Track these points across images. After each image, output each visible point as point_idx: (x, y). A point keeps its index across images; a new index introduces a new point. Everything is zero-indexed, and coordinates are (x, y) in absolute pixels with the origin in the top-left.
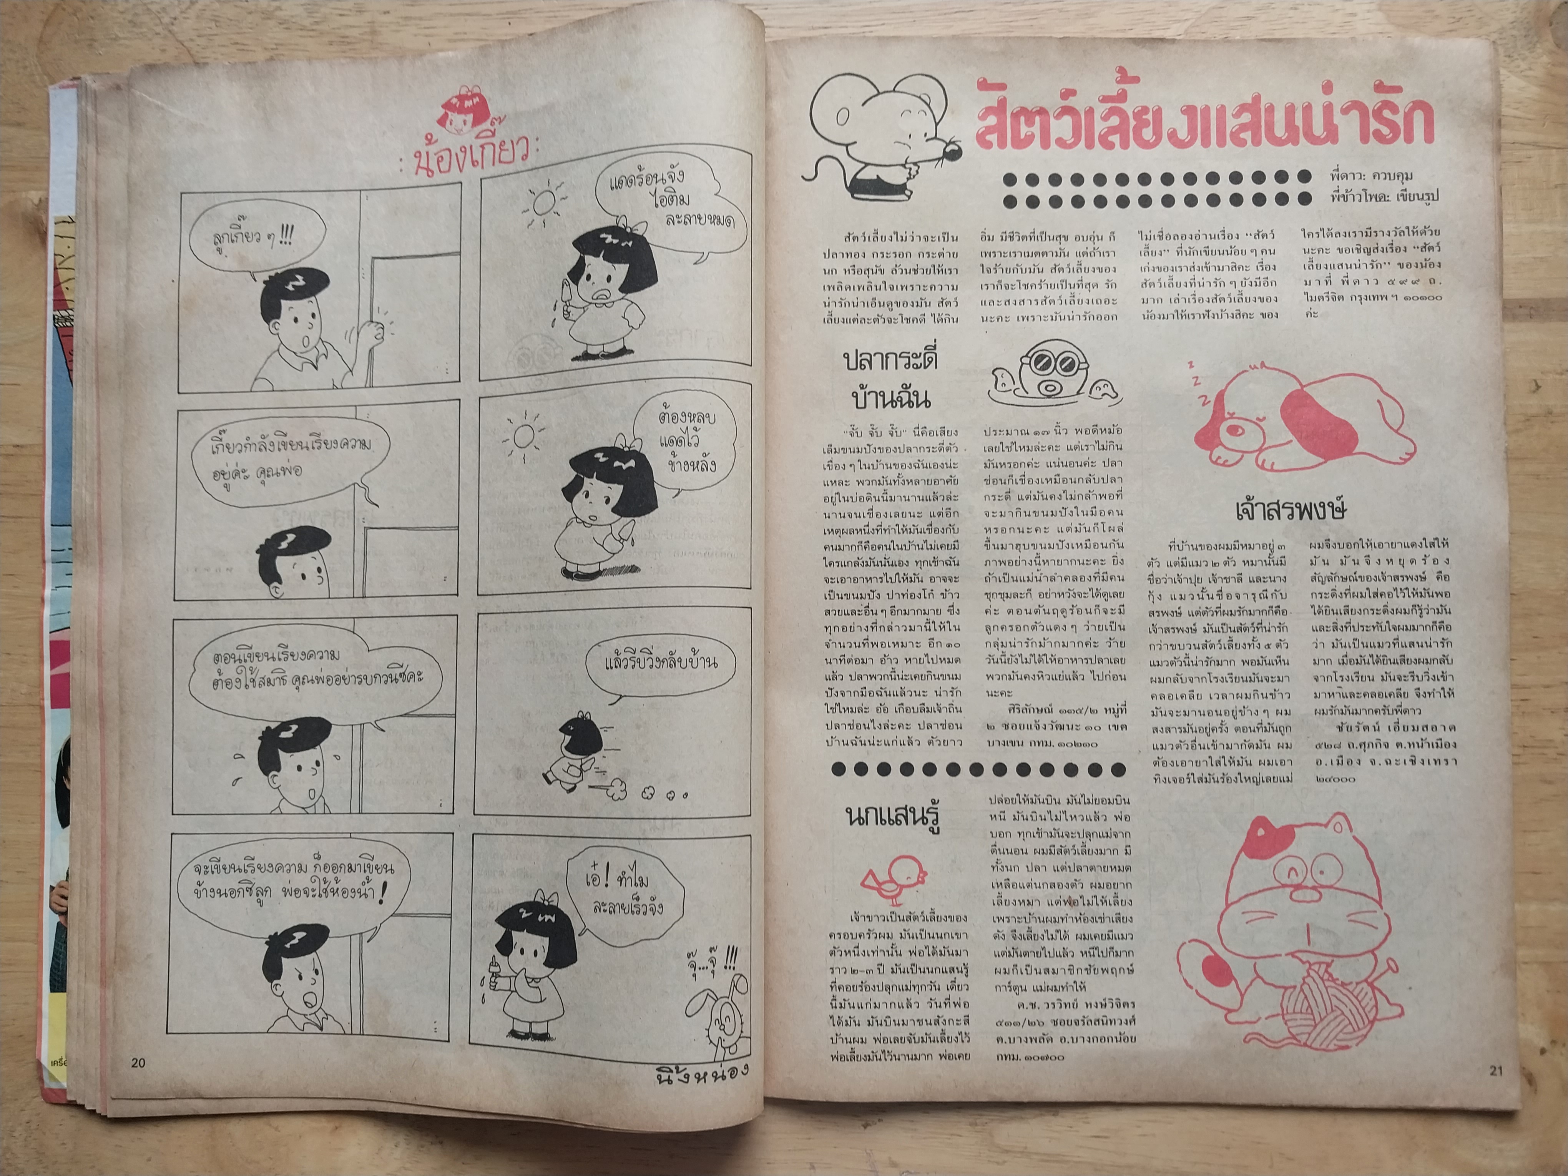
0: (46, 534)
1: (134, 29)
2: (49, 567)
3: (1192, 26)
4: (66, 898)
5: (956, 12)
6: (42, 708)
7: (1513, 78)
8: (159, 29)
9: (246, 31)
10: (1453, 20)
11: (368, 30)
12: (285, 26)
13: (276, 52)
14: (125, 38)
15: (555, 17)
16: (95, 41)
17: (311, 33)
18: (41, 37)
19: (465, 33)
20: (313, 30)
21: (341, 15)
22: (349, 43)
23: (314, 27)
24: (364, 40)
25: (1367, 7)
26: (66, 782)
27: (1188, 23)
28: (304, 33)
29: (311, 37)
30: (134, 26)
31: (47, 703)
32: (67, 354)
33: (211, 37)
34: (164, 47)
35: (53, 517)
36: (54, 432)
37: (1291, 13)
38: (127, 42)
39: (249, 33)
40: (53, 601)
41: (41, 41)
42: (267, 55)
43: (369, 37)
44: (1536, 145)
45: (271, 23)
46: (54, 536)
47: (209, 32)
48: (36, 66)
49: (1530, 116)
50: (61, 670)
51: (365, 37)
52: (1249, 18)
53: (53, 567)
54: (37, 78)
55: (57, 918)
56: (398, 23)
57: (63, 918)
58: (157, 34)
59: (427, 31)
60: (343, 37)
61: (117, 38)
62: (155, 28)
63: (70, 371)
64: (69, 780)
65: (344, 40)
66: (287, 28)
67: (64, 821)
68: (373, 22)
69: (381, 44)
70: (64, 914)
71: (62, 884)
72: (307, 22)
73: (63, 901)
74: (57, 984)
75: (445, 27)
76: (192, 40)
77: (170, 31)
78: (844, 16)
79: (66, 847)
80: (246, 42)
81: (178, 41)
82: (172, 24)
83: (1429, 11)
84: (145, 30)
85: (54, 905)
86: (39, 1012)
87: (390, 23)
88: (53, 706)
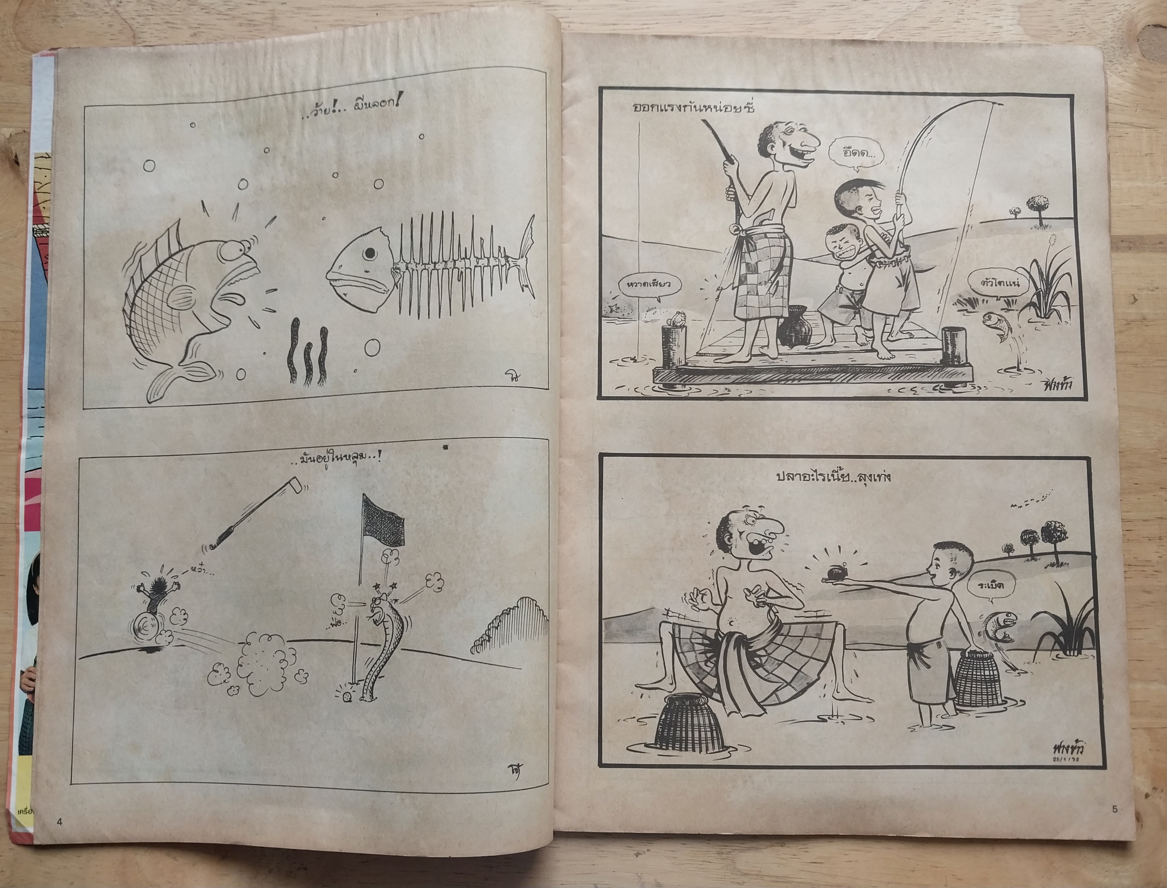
0: (23, 396)
1: (89, 9)
2: (25, 421)
3: (883, 32)
4: (33, 680)
5: (711, 17)
6: (17, 531)
7: (1114, 77)
8: (107, 9)
9: (175, 13)
10: (1071, 34)
11: (270, 16)
12: (205, 11)
13: (198, 30)
14: (81, 16)
15: (412, 10)
16: (59, 17)
17: (226, 17)
18: (17, 13)
19: (343, 21)
20: (227, 15)
21: (249, 4)
22: (255, 25)
23: (228, 13)
24: (266, 23)
25: (1009, 22)
26: (35, 589)
27: (880, 30)
28: (220, 17)
29: (225, 19)
30: (88, 7)
31: (22, 526)
32: (43, 257)
33: (148, 17)
34: (111, 23)
35: (29, 382)
36: (32, 317)
37: (955, 25)
38: (82, 18)
39: (177, 15)
40: (28, 447)
41: (16, 16)
42: (192, 32)
43: (270, 21)
44: (1131, 125)
45: (195, 8)
46: (30, 397)
47: (146, 13)
48: (11, 34)
49: (1127, 104)
50: (33, 501)
51: (267, 21)
52: (924, 28)
53: (28, 421)
54: (12, 44)
55: (26, 696)
56: (292, 11)
57: (30, 696)
58: (106, 13)
59: (315, 18)
60: (250, 21)
61: (74, 15)
62: (104, 8)
63: (45, 270)
64: (38, 588)
65: (251, 23)
66: (207, 13)
67: (34, 618)
68: (274, 10)
69: (279, 26)
70: (32, 693)
71: (31, 669)
72: (223, 9)
73: (31, 683)
74: (24, 749)
75: (329, 15)
76: (133, 19)
77: (116, 11)
78: (628, 16)
79: (34, 640)
80: (175, 22)
81: (122, 19)
82: (118, 6)
83: (1054, 27)
84: (97, 10)
85: (24, 686)
86: (9, 770)
87: (286, 11)
88: (27, 529)
